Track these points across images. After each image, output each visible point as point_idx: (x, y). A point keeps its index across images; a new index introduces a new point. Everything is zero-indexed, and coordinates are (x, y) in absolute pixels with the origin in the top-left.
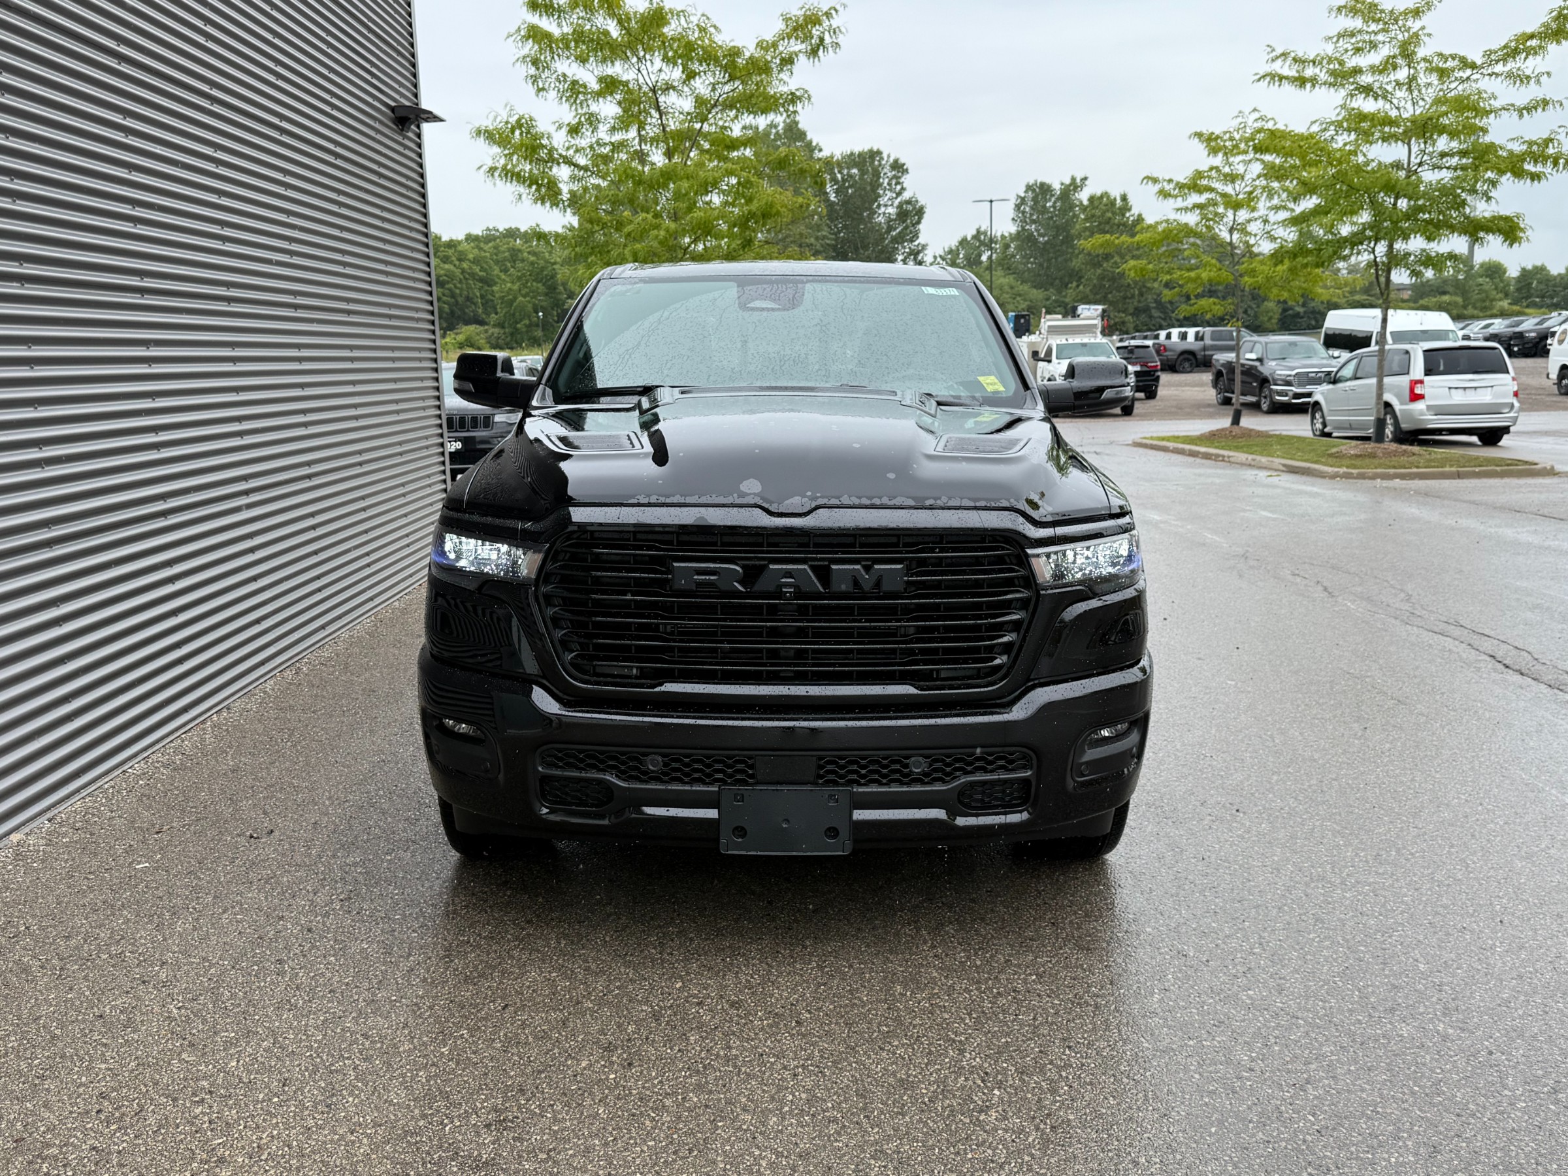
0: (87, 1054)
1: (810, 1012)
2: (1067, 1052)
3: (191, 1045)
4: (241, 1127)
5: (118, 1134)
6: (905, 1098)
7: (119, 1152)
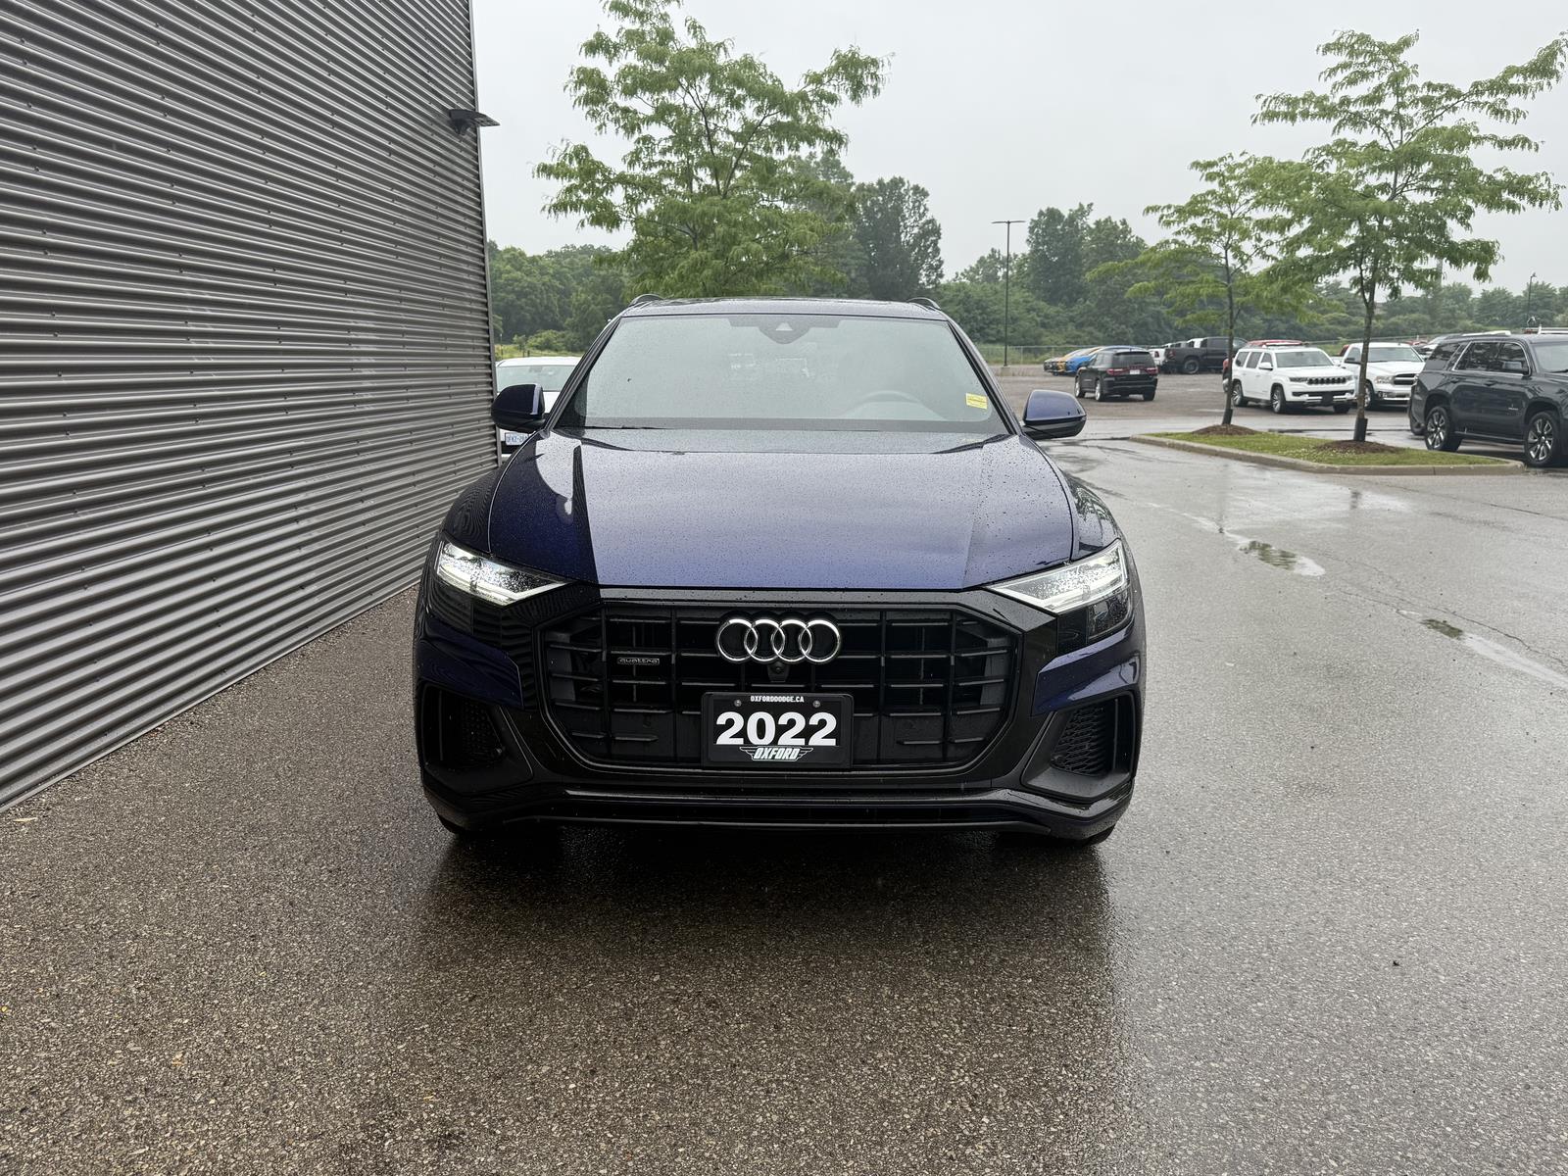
0: (31, 1040)
1: (790, 1015)
2: (1064, 1072)
3: (142, 1032)
4: (168, 1135)
5: (36, 1139)
6: (885, 1124)
7: (31, 1162)
